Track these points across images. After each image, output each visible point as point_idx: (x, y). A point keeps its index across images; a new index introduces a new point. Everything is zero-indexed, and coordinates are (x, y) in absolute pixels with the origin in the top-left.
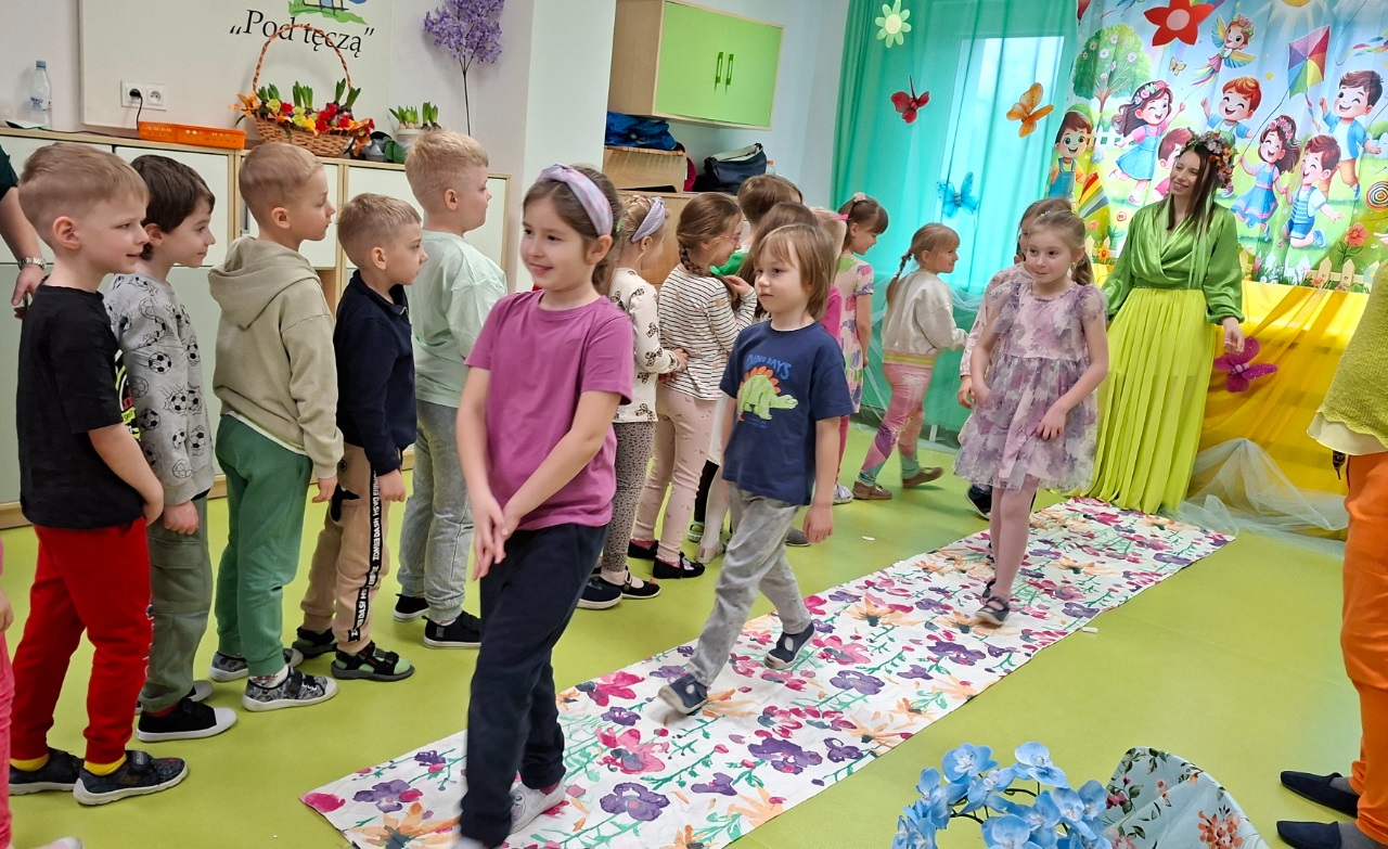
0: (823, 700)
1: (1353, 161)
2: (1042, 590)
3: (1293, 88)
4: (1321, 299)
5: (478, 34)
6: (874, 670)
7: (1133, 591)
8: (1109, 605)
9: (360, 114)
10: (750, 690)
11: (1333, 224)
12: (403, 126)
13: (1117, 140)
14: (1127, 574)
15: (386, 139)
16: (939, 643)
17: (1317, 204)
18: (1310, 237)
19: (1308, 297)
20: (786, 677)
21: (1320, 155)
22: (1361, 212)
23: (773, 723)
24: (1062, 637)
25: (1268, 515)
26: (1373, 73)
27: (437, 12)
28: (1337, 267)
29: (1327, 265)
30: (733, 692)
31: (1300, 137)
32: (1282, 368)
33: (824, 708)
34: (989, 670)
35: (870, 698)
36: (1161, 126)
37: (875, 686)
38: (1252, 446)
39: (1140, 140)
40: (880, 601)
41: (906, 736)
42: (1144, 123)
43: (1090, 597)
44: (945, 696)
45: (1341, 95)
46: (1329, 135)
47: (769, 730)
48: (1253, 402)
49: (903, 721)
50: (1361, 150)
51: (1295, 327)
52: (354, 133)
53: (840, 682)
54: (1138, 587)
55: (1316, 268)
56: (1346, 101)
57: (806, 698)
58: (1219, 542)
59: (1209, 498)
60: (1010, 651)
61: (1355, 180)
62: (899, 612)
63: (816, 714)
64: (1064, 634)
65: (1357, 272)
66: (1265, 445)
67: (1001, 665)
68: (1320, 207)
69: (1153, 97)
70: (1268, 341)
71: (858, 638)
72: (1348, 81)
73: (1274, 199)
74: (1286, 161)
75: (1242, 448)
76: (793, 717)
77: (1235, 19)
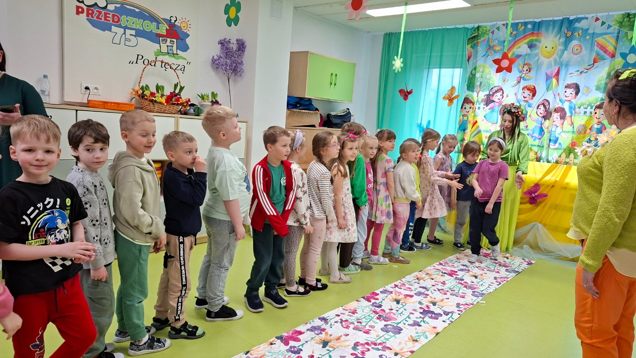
0: (378, 338)
1: (571, 116)
2: (463, 286)
3: (547, 89)
4: (562, 168)
5: (234, 65)
6: (399, 323)
7: (498, 285)
8: (489, 291)
9: (184, 96)
10: (348, 335)
11: (565, 140)
12: (203, 101)
13: (484, 108)
14: (495, 278)
15: (195, 106)
16: (424, 311)
17: (559, 133)
18: (557, 145)
19: (557, 168)
20: (363, 328)
21: (559, 114)
22: (575, 136)
23: (358, 349)
24: (472, 306)
25: (547, 252)
26: (576, 84)
27: (217, 56)
28: (568, 156)
29: (564, 155)
30: (341, 336)
31: (552, 107)
32: (549, 195)
33: (379, 342)
34: (444, 321)
35: (397, 336)
36: (500, 103)
37: (399, 330)
38: (539, 225)
39: (492, 108)
40: (400, 293)
41: (412, 352)
42: (494, 101)
43: (482, 288)
44: (427, 333)
45: (566, 92)
46: (561, 106)
47: (356, 353)
48: (540, 208)
49: (411, 346)
50: (574, 112)
51: (553, 179)
52: (182, 104)
53: (385, 329)
54: (500, 283)
55: (560, 156)
56: (567, 94)
57: (371, 337)
58: (529, 264)
59: (525, 246)
60: (452, 313)
61: (572, 124)
62: (408, 298)
63: (375, 344)
64: (472, 304)
65: (575, 158)
66: (545, 225)
67: (448, 319)
68: (560, 134)
69: (496, 92)
70: (543, 185)
71: (392, 309)
72: (567, 87)
73: (543, 131)
74: (547, 116)
75: (536, 226)
76: (366, 346)
77: (526, 62)
